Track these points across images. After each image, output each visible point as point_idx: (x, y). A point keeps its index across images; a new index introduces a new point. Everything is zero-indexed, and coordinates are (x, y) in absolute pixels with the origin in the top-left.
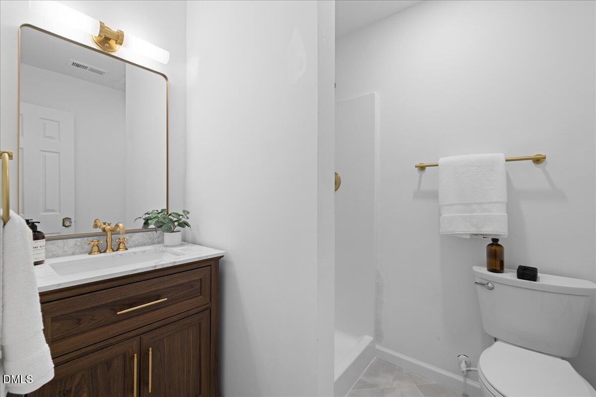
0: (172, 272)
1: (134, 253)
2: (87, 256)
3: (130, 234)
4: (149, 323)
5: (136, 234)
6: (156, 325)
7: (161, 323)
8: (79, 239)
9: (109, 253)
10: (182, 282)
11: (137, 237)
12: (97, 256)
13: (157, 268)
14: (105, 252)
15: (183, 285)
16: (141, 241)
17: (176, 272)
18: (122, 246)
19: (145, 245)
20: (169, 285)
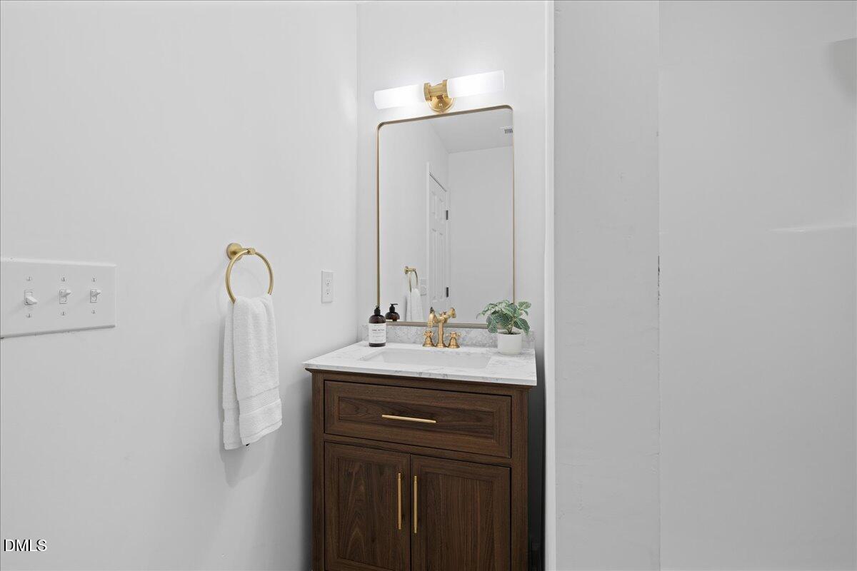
0: (449, 389)
1: (469, 354)
2: (420, 347)
3: (467, 329)
4: (419, 444)
5: (475, 329)
6: (428, 451)
7: (434, 452)
8: (419, 328)
9: (440, 348)
10: (463, 406)
11: (475, 333)
12: (429, 348)
13: (423, 376)
14: (436, 346)
15: (463, 411)
16: (480, 339)
17: (454, 389)
18: (453, 342)
19: (484, 346)
20: (443, 405)
